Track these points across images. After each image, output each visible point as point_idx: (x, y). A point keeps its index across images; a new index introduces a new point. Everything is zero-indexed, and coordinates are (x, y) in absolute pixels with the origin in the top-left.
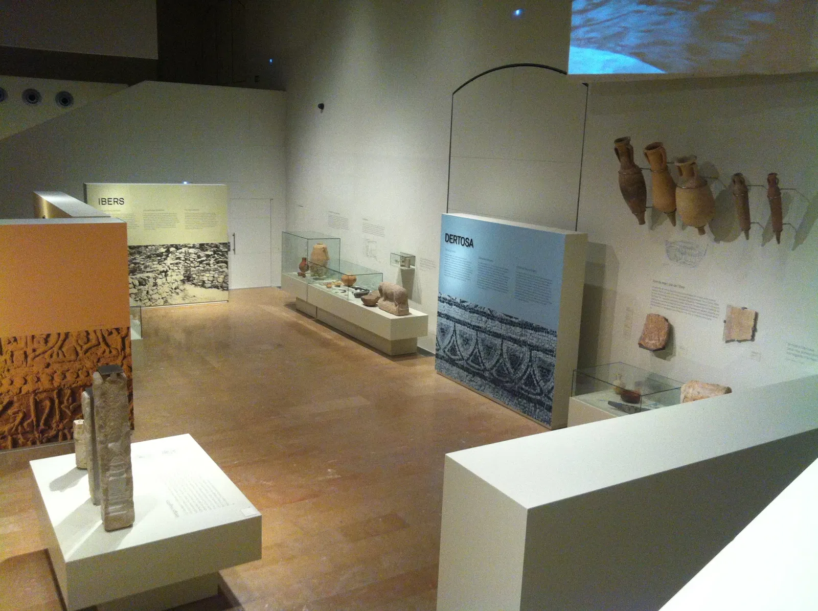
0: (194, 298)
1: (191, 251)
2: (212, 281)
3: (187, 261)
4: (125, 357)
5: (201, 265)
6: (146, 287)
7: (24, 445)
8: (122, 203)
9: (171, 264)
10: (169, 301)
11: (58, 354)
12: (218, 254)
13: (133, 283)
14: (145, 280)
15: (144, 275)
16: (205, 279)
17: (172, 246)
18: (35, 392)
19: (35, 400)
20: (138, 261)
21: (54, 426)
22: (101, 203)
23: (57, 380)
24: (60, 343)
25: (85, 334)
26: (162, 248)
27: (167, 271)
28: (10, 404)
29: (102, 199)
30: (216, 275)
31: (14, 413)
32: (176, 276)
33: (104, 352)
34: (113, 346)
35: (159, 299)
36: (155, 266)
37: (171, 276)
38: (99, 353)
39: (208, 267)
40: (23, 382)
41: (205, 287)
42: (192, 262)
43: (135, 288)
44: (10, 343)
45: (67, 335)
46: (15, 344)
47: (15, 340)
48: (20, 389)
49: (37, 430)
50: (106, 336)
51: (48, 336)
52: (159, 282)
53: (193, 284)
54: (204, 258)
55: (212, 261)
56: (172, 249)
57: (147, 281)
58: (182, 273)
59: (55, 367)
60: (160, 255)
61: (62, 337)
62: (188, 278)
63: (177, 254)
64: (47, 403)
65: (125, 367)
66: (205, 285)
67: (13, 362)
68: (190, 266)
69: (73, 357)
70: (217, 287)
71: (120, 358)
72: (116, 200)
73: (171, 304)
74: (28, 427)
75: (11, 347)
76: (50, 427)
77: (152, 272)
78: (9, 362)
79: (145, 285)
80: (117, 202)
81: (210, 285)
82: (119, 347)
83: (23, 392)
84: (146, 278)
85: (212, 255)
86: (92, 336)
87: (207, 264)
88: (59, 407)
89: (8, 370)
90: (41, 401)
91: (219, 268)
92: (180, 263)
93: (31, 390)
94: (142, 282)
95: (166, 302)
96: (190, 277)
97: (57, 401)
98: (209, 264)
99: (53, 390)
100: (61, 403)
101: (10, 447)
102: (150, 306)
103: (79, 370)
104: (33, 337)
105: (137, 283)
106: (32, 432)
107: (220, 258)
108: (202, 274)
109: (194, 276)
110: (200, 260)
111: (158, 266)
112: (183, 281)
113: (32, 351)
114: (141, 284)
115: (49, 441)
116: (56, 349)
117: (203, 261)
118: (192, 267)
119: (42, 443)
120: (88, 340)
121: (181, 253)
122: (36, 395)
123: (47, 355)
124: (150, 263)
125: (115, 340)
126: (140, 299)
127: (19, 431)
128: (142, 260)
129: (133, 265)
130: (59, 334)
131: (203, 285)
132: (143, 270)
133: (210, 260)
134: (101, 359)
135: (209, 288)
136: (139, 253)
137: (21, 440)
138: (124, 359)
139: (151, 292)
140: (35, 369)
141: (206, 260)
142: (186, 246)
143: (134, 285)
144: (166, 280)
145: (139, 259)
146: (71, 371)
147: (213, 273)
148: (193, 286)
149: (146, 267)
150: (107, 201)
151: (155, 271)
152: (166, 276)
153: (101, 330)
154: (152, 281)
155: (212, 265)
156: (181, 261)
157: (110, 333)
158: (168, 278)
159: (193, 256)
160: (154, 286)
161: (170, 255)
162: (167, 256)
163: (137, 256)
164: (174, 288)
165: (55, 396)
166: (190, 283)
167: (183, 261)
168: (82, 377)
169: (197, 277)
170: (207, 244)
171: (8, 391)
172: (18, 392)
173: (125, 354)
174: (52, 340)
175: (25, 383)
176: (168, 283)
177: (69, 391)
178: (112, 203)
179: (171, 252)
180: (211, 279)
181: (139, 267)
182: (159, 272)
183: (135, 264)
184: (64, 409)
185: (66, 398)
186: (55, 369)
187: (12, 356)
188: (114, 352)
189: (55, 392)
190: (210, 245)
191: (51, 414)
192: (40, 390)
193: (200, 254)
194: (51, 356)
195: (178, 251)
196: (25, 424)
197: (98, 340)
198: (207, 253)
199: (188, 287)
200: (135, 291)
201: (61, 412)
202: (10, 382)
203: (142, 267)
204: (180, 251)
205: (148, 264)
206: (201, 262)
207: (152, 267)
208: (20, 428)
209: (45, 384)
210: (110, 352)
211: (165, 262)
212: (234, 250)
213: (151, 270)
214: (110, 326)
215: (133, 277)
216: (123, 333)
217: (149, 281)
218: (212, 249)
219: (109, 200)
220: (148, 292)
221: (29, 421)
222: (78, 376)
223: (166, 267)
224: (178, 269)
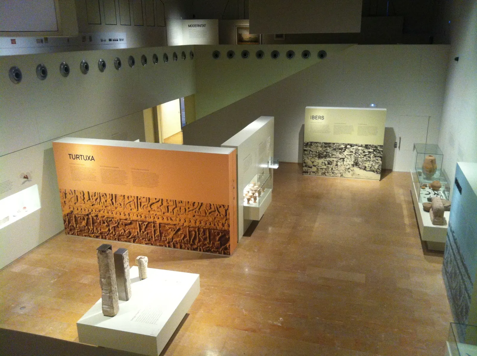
0: (358, 176)
1: (360, 148)
2: (371, 168)
3: (357, 154)
4: (226, 220)
5: (365, 157)
6: (332, 166)
7: (184, 249)
8: (323, 119)
9: (347, 155)
10: (344, 175)
11: (198, 212)
12: (377, 152)
13: (324, 162)
14: (331, 162)
15: (331, 159)
16: (367, 165)
17: (348, 144)
18: (189, 227)
19: (189, 230)
20: (328, 151)
21: (196, 243)
22: (312, 118)
23: (198, 224)
24: (199, 207)
25: (209, 205)
26: (343, 145)
27: (344, 158)
28: (179, 230)
29: (313, 116)
30: (374, 164)
31: (181, 234)
32: (349, 162)
33: (217, 215)
34: (221, 213)
35: (338, 173)
36: (338, 155)
37: (346, 161)
38: (216, 215)
39: (369, 159)
40: (184, 221)
41: (366, 170)
42: (359, 155)
43: (325, 165)
44: (179, 203)
45: (202, 204)
46: (181, 204)
47: (182, 202)
48: (183, 224)
49: (190, 244)
50: (218, 207)
51: (194, 203)
52: (339, 164)
53: (359, 167)
54: (367, 153)
55: (372, 155)
56: (348, 146)
57: (332, 163)
58: (353, 160)
59: (197, 217)
60: (341, 149)
61: (200, 204)
62: (356, 164)
63: (351, 149)
64: (193, 233)
65: (226, 224)
66: (366, 169)
67: (180, 211)
68: (358, 157)
69: (204, 215)
70: (373, 171)
71: (225, 219)
72: (320, 117)
73: (345, 177)
74: (186, 241)
75: (180, 205)
76: (195, 244)
77: (336, 158)
78: (179, 211)
79: (331, 165)
80: (320, 118)
81: (369, 170)
82: (224, 214)
83: (184, 226)
84: (332, 161)
85: (372, 152)
86: (212, 206)
87: (368, 157)
88: (198, 236)
89: (179, 215)
90: (191, 231)
91: (376, 160)
92: (352, 155)
93: (187, 225)
94: (330, 163)
95: (342, 175)
96: (358, 164)
97: (197, 233)
98: (370, 157)
99: (196, 228)
100: (199, 234)
101: (179, 248)
102: (333, 176)
103: (207, 221)
104: (188, 202)
105: (327, 163)
106: (188, 244)
107: (377, 154)
108: (365, 162)
109: (360, 163)
110: (364, 154)
111: (339, 155)
112: (353, 165)
113: (188, 208)
114: (329, 164)
115: (194, 249)
116: (197, 209)
117: (367, 155)
118: (359, 158)
119: (191, 250)
120: (211, 208)
121: (353, 149)
122: (189, 228)
123: (194, 211)
124: (335, 153)
125: (222, 210)
126: (328, 172)
127: (183, 242)
128: (331, 150)
129: (325, 153)
130: (199, 203)
131: (365, 169)
132: (330, 156)
133: (371, 155)
134: (216, 218)
135: (369, 171)
136: (330, 147)
137: (183, 246)
138: (226, 221)
139: (334, 169)
140: (189, 216)
141: (368, 154)
142: (356, 145)
143: (325, 163)
144: (343, 163)
145: (329, 150)
146: (203, 220)
147: (372, 162)
148: (359, 168)
149: (332, 155)
150: (315, 117)
151: (337, 157)
152: (343, 161)
153: (216, 205)
154: (335, 163)
155: (372, 158)
156: (352, 154)
157: (220, 207)
158: (344, 162)
159: (361, 151)
160: (336, 166)
161: (347, 149)
162: (345, 150)
163: (328, 148)
164: (347, 168)
165: (197, 231)
166: (357, 167)
167: (354, 153)
168: (208, 224)
169: (361, 164)
170: (370, 145)
171: (179, 224)
172: (182, 225)
173: (227, 218)
174: (196, 205)
175: (185, 222)
176: (344, 165)
177: (203, 230)
178: (318, 118)
179: (347, 148)
180: (370, 166)
181: (328, 154)
182: (339, 158)
183: (327, 152)
184: (200, 237)
185: (201, 233)
186: (197, 218)
187: (180, 209)
188: (222, 216)
189: (197, 228)
190: (372, 146)
191: (195, 238)
192: (191, 226)
193: (365, 150)
194: (195, 212)
195: (352, 148)
196: (185, 239)
197: (215, 209)
198: (369, 150)
199: (356, 169)
200: (325, 167)
201: (199, 238)
202: (179, 220)
203: (330, 155)
204: (353, 147)
205: (334, 153)
206: (365, 155)
207: (336, 155)
208: (183, 240)
209: (192, 224)
210: (220, 216)
211: (344, 153)
212: (399, 147)
213: (335, 157)
214: (221, 204)
215: (326, 159)
216: (226, 208)
217: (333, 163)
218: (373, 148)
219: (316, 117)
220: (332, 169)
221: (187, 239)
222: (206, 224)
223: (344, 156)
224: (351, 158)
